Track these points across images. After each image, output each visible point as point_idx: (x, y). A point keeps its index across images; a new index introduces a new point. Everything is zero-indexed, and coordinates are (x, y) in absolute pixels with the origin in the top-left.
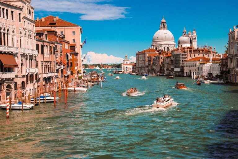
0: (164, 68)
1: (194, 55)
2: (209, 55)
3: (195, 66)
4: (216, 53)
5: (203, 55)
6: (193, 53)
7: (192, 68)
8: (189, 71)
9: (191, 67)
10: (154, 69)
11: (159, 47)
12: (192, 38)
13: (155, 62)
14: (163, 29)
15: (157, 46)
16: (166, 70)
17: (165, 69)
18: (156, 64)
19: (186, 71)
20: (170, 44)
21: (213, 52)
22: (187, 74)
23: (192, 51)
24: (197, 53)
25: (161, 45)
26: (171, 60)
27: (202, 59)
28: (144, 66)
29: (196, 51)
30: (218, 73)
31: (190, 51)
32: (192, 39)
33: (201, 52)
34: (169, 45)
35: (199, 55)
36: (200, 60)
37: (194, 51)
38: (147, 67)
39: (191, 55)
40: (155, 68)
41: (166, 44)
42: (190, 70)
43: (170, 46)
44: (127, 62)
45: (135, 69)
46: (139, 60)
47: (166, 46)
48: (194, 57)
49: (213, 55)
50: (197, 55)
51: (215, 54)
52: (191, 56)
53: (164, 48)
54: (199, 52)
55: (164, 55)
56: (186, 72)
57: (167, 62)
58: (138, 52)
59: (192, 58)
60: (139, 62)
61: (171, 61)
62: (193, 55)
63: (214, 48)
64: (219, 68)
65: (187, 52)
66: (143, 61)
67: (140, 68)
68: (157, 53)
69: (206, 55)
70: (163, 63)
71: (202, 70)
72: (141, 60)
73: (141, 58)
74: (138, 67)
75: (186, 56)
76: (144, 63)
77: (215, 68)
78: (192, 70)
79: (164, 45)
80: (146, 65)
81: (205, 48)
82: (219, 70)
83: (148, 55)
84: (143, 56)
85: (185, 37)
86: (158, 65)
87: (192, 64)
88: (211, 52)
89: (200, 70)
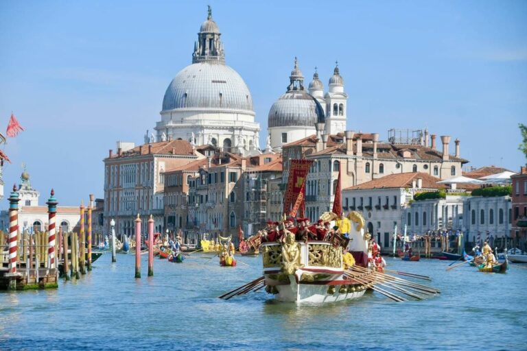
0: (242, 218)
1: (381, 168)
2: (436, 169)
3: (394, 207)
4: (464, 162)
5: (415, 168)
6: (376, 155)
7: (377, 216)
9: (374, 211)
12: (328, 107)
13: (204, 193)
14: (210, 61)
15: (184, 132)
18: (209, 204)
20: (238, 124)
21: (453, 158)
23: (372, 149)
24: (391, 159)
25: (202, 128)
27: (420, 182)
29: (387, 150)
30: (499, 230)
31: (364, 149)
32: (328, 112)
33: (407, 154)
34: (232, 129)
35: (398, 166)
36: (413, 184)
37: (380, 150)
39: (368, 165)
42: (370, 225)
43: (237, 132)
44: (27, 203)
46: (118, 188)
47: (221, 132)
48: (379, 176)
49: (453, 169)
50: (391, 168)
51: (457, 165)
52: (367, 171)
54: (400, 154)
55: (244, 167)
58: (114, 154)
59: (374, 177)
60: (122, 195)
62: (377, 164)
63: (457, 143)
64: (504, 211)
65: (355, 154)
66: (139, 189)
67: (127, 220)
68: (201, 157)
69: (426, 167)
70: (238, 198)
71: (425, 224)
72: (132, 185)
73: (129, 180)
74: (114, 214)
75: (351, 169)
76: (148, 197)
77: (485, 211)
78: (379, 223)
79: (214, 131)
80: (155, 207)
81: (420, 141)
82: (504, 220)
83: (166, 166)
84: (139, 171)
85: (298, 98)
86: (218, 206)
87: (380, 200)
88: (446, 158)
89: (417, 224)
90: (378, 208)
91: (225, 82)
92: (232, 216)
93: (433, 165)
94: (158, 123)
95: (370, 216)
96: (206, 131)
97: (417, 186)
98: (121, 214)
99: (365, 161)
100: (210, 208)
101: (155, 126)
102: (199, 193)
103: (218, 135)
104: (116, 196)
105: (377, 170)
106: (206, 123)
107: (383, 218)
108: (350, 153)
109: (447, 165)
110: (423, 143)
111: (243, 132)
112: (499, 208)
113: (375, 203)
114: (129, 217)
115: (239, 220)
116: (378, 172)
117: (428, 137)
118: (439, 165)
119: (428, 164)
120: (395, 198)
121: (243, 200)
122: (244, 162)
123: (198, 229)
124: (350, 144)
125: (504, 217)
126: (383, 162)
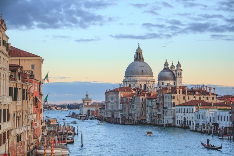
0: (146, 113)
1: (189, 98)
2: (207, 98)
3: (192, 112)
5: (200, 98)
6: (186, 94)
7: (187, 115)
8: (183, 119)
9: (186, 113)
10: (131, 114)
11: (134, 84)
12: (176, 73)
13: (134, 104)
14: (139, 61)
15: (131, 82)
16: (148, 117)
17: (147, 115)
18: (135, 108)
19: (178, 119)
20: (148, 80)
21: (213, 94)
22: (181, 123)
23: (185, 92)
24: (192, 95)
25: (137, 81)
26: (156, 103)
27: (201, 103)
28: (116, 109)
29: (191, 92)
30: (227, 123)
31: (183, 92)
32: (176, 75)
33: (197, 93)
34: (146, 81)
35: (194, 97)
36: (199, 104)
37: (188, 92)
38: (121, 111)
39: (184, 97)
40: (133, 113)
41: (143, 80)
42: (185, 118)
43: (148, 82)
44: (88, 103)
45: (104, 113)
46: (109, 102)
47: (143, 82)
48: (188, 101)
49: (213, 98)
50: (192, 98)
51: (215, 96)
52: (184, 99)
53: (141, 85)
54: (195, 93)
55: (146, 96)
56: (179, 121)
57: (150, 106)
58: (108, 91)
59: (186, 101)
60: (110, 104)
61: (158, 104)
62: (187, 97)
63: (214, 89)
64: (229, 117)
65: (180, 93)
66: (115, 102)
67: (112, 112)
68: (134, 92)
69: (204, 97)
70: (144, 106)
71: (202, 119)
72: (113, 101)
73: (112, 99)
74: (108, 110)
75: (179, 98)
76: (117, 105)
77: (222, 116)
78: (187, 117)
79: (140, 82)
80: (120, 108)
81: (202, 88)
82: (229, 120)
83: (123, 95)
84: (115, 97)
85: (167, 71)
86: (138, 109)
87: (187, 109)
88: (210, 94)
89: (200, 118)
90: (187, 112)
91: (144, 67)
92: (143, 112)
93: (206, 96)
94: (124, 80)
95: (184, 115)
96: (138, 82)
97: (200, 105)
98: (110, 110)
99: (183, 96)
100: (136, 109)
101: (123, 81)
102: (132, 104)
103: (142, 83)
104: (108, 104)
105: (187, 99)
106: (138, 80)
107: (189, 116)
108: (178, 93)
109: (211, 96)
110: (203, 89)
111: (150, 82)
112: (224, 115)
113: (186, 111)
114: (112, 111)
115: (145, 113)
116: (188, 99)
117: (205, 87)
118: (208, 96)
119: (204, 96)
120: (193, 109)
121: (146, 107)
122: (146, 95)
123: (132, 116)
124: (178, 90)
125: (229, 119)
126: (189, 96)
